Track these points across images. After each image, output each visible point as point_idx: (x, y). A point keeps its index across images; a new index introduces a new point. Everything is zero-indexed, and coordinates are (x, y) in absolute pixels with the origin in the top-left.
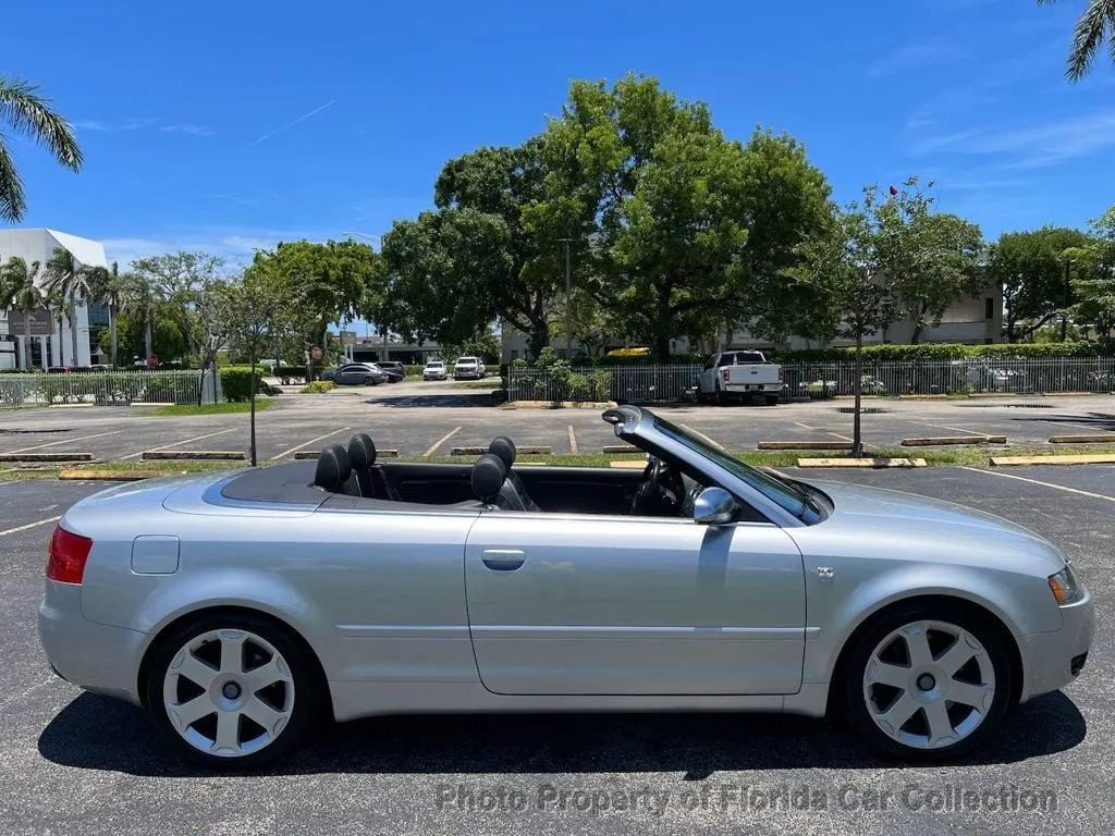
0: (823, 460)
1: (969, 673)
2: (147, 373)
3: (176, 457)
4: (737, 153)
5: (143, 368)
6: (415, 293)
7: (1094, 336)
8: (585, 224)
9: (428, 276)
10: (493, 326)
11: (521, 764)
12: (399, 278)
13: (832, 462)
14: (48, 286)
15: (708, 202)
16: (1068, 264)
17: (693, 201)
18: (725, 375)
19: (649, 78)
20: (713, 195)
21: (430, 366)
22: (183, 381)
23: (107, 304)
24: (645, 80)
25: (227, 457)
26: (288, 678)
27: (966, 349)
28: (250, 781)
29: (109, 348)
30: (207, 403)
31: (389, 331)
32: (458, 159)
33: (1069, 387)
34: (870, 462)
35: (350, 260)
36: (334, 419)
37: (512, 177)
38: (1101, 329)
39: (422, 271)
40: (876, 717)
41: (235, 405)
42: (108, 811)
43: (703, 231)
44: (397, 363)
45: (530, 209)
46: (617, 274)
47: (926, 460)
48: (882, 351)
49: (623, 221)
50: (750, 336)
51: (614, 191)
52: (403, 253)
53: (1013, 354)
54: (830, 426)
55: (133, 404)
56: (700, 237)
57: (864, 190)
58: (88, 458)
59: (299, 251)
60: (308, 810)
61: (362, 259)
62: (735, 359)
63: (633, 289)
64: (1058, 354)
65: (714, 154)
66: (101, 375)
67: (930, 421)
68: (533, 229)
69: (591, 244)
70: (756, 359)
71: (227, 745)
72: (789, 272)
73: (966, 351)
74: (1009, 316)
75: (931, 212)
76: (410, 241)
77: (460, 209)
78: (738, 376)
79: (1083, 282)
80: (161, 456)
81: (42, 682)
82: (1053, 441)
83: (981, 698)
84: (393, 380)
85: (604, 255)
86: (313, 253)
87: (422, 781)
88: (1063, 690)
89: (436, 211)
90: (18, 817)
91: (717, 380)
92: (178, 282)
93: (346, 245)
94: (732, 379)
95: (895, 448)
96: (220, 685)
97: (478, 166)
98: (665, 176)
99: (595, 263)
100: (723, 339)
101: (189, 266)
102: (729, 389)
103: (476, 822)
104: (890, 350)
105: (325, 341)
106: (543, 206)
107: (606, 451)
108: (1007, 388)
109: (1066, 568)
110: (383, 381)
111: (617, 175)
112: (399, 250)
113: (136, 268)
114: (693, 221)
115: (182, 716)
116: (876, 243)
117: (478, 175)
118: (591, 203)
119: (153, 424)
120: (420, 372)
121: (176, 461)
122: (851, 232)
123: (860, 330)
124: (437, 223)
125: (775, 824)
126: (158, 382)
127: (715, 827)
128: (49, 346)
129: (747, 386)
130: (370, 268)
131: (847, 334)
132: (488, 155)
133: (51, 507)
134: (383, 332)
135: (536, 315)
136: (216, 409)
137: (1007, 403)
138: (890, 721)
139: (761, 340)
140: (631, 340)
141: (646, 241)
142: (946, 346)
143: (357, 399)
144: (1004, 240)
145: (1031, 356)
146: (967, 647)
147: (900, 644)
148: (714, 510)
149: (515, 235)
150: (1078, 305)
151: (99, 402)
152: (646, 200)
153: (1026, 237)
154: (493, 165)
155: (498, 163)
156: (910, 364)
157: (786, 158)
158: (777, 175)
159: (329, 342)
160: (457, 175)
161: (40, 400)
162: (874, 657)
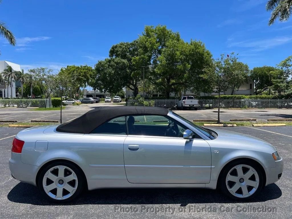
0: (210, 124)
1: (253, 178)
2: (31, 99)
3: (40, 121)
4: (187, 45)
5: (30, 98)
6: (103, 79)
7: (277, 94)
8: (148, 62)
9: (107, 75)
10: (123, 89)
11: (137, 202)
12: (99, 75)
13: (212, 125)
14: (5, 76)
15: (180, 58)
16: (271, 75)
17: (176, 57)
18: (184, 102)
19: (164, 26)
20: (182, 56)
21: (107, 99)
22: (41, 102)
23: (21, 81)
24: (163, 26)
25: (54, 122)
26: (76, 179)
27: (245, 96)
28: (65, 206)
29: (21, 92)
30: (47, 107)
31: (96, 89)
32: (115, 45)
33: (271, 107)
34: (222, 125)
35: (86, 70)
36: (82, 112)
37: (129, 50)
38: (279, 92)
39: (105, 74)
40: (229, 189)
41: (55, 108)
42: (28, 214)
43: (179, 65)
44: (98, 98)
45: (134, 58)
46: (157, 75)
47: (237, 125)
48: (224, 97)
49: (158, 62)
50: (190, 92)
51: (156, 54)
52: (101, 69)
53: (257, 98)
54: (211, 116)
55: (27, 107)
56: (178, 66)
57: (221, 55)
58: (16, 121)
59: (72, 68)
60: (82, 214)
61: (89, 71)
62: (187, 98)
63: (160, 80)
64: (268, 98)
65: (182, 45)
66: (19, 100)
67: (237, 115)
68: (135, 64)
69: (150, 68)
70: (192, 98)
71: (59, 197)
72: (201, 76)
73: (245, 97)
74: (256, 89)
75: (238, 61)
76: (103, 66)
77: (116, 58)
78: (187, 102)
79: (275, 80)
80: (36, 121)
81: (8, 180)
82: (268, 120)
83: (256, 184)
84: (97, 102)
85: (153, 71)
86: (77, 69)
87: (112, 206)
88: (275, 183)
89: (109, 58)
90: (3, 216)
91: (182, 103)
92: (40, 76)
93: (85, 67)
94: (186, 103)
95: (228, 121)
96: (58, 181)
97: (120, 47)
98: (169, 51)
99: (151, 73)
100: (183, 93)
101: (43, 71)
102: (185, 106)
103: (126, 217)
104: (226, 96)
105: (79, 92)
106: (137, 58)
107: (154, 121)
108: (255, 107)
109: (276, 152)
110: (94, 102)
111: (156, 50)
112: (100, 68)
113: (29, 72)
114: (176, 63)
115: (47, 189)
116: (224, 69)
117: (120, 49)
118: (150, 57)
119: (33, 113)
120: (104, 100)
121: (40, 123)
122: (217, 66)
123: (220, 91)
124: (110, 61)
125: (204, 217)
126: (34, 102)
127: (189, 218)
128: (4, 92)
129: (190, 105)
130: (91, 73)
131: (216, 92)
132: (123, 44)
133: (7, 134)
134: (95, 90)
135: (135, 86)
136: (50, 109)
137: (256, 110)
138: (233, 191)
139: (193, 94)
140: (159, 93)
141: (164, 67)
142: (240, 96)
143: (87, 107)
144: (254, 69)
145: (262, 99)
146: (252, 171)
147: (235, 170)
148: (188, 135)
149: (130, 65)
150: (273, 86)
151: (18, 107)
152: (164, 57)
153: (260, 69)
154: (124, 47)
155: (126, 46)
156: (231, 100)
157: (200, 47)
158: (198, 51)
159: (80, 92)
160: (115, 49)
161: (2, 106)
162: (229, 174)
